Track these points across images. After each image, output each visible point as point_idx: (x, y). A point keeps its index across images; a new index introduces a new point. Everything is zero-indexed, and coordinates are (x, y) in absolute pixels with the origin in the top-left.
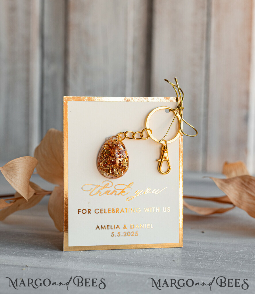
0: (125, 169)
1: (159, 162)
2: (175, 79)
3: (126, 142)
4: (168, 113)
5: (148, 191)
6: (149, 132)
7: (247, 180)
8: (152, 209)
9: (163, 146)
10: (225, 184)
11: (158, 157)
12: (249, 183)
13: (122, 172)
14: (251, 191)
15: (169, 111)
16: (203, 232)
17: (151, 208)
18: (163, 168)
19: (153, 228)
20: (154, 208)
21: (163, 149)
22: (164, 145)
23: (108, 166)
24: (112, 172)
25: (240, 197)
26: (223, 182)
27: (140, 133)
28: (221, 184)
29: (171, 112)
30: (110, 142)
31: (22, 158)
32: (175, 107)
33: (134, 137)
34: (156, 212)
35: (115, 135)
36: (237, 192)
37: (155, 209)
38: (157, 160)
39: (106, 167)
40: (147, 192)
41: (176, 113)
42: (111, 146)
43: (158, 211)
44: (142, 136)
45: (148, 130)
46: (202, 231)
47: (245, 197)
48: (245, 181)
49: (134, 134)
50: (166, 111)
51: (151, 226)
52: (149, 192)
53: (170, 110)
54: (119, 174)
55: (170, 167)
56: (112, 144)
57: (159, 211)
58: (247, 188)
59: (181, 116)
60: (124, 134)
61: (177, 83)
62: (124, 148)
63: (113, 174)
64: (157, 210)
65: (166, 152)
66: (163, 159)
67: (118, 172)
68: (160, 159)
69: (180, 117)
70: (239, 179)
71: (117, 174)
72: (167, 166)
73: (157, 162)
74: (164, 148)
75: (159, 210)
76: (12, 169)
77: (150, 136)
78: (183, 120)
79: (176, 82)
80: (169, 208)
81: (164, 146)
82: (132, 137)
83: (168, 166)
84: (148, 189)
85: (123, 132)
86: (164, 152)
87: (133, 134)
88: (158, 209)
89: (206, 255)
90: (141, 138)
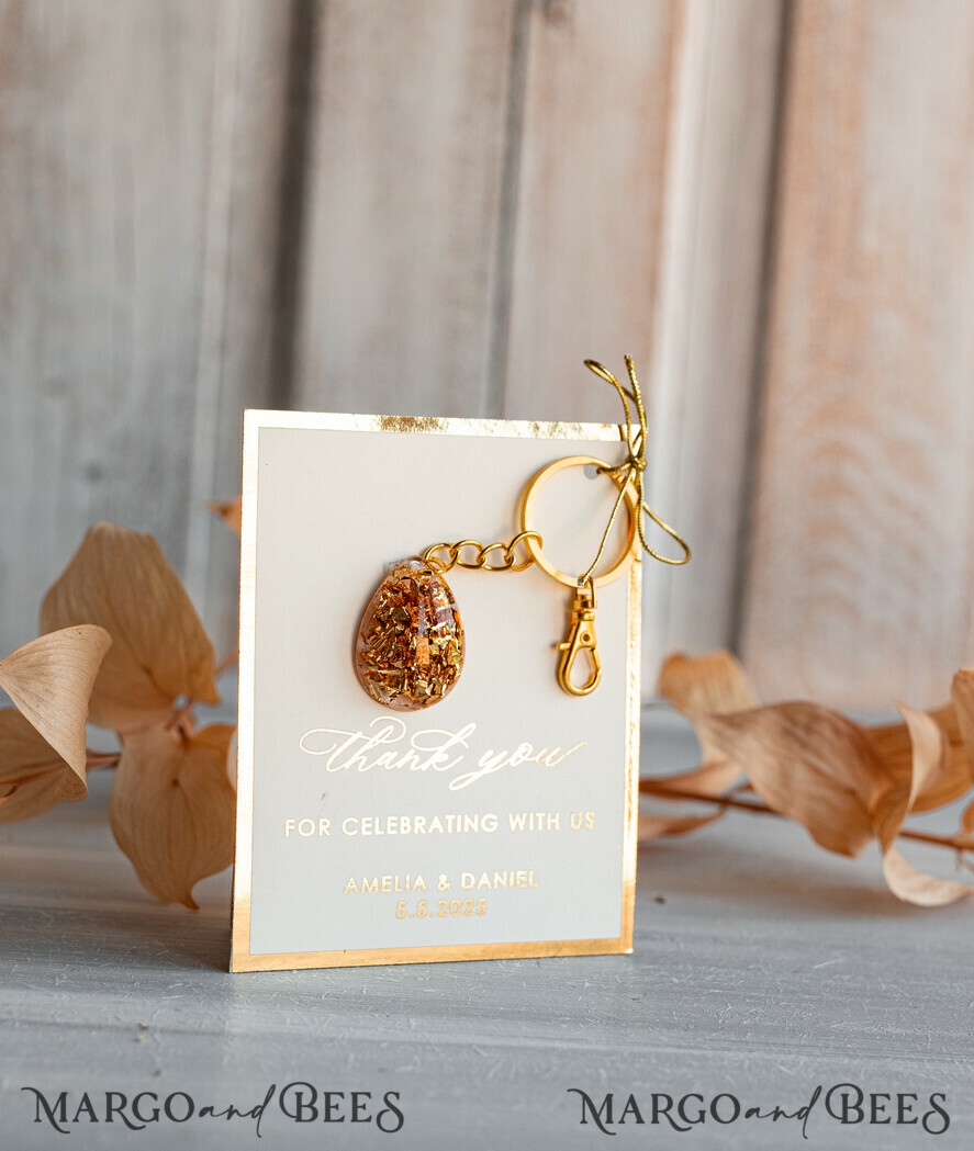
0: (452, 677)
1: (562, 653)
2: (628, 362)
3: (456, 579)
4: (592, 478)
5: (523, 755)
6: (533, 544)
7: (803, 719)
8: (536, 819)
9: (579, 598)
10: (730, 732)
11: (558, 636)
12: (809, 729)
13: (445, 686)
14: (819, 755)
15: (598, 472)
16: (660, 901)
17: (532, 816)
18: (576, 675)
19: (536, 885)
20: (540, 815)
21: (578, 605)
22: (580, 592)
23: (398, 664)
24: (410, 685)
25: (785, 778)
26: (720, 726)
27: (503, 547)
28: (718, 734)
29: (604, 477)
30: (404, 578)
31: (70, 631)
32: (619, 460)
33: (482, 562)
34: (549, 828)
35: (417, 554)
36: (771, 760)
37: (545, 819)
38: (554, 646)
39: (391, 667)
40: (518, 759)
41: (621, 479)
42: (406, 592)
43: (553, 824)
44: (510, 561)
45: (529, 540)
46: (656, 894)
47: (800, 775)
48: (794, 722)
49: (483, 552)
50: (587, 474)
51: (531, 880)
52: (525, 758)
53: (601, 470)
54: (433, 693)
55: (597, 671)
56: (411, 585)
57: (557, 827)
58: (804, 745)
59: (639, 492)
60: (448, 550)
61: (634, 377)
62: (452, 602)
63: (413, 694)
64: (549, 821)
65: (586, 617)
66: (577, 643)
67: (431, 686)
68: (565, 640)
69: (634, 497)
70: (772, 717)
71: (428, 692)
72: (586, 666)
73: (555, 655)
74: (585, 604)
75: (556, 821)
76: (38, 670)
77: (536, 557)
78: (644, 508)
79: (629, 370)
80: (593, 814)
81: (583, 597)
82: (475, 564)
83: (589, 666)
84: (522, 748)
85: (446, 545)
86: (581, 616)
87: (478, 552)
88: (553, 817)
89: (731, 980)
90: (504, 564)
